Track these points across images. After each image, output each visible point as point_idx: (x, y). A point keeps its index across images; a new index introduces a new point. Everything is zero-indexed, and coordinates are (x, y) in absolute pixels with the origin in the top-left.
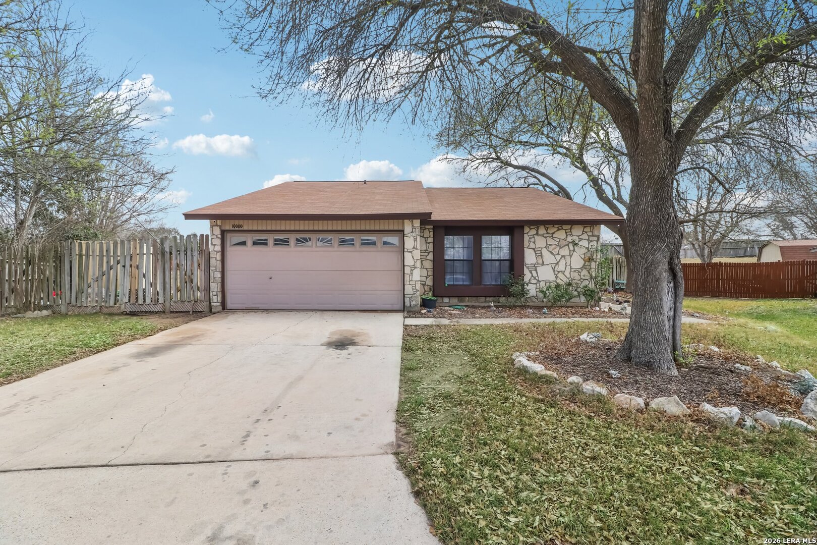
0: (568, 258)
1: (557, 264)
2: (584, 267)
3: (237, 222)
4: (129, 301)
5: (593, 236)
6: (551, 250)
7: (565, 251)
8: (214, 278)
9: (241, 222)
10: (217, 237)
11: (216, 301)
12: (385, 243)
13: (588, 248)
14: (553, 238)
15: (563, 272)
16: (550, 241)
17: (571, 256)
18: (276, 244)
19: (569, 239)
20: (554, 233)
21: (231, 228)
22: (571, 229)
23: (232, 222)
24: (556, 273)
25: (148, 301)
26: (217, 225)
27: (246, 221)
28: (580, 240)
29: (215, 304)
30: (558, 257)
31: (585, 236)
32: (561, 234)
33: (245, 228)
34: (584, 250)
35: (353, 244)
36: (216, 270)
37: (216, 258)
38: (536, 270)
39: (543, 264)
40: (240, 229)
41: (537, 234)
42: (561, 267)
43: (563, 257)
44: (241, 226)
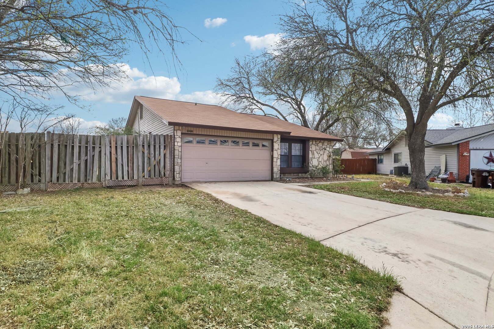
0: (323, 155)
1: (319, 158)
2: (327, 160)
3: (190, 129)
4: (111, 179)
5: (331, 146)
6: (317, 151)
7: (322, 152)
8: (177, 163)
9: (192, 129)
10: (179, 137)
11: (178, 177)
12: (263, 146)
13: (329, 151)
14: (318, 146)
15: (321, 162)
16: (317, 148)
17: (324, 154)
18: (209, 143)
19: (323, 147)
20: (318, 144)
21: (186, 132)
22: (324, 142)
23: (187, 128)
24: (319, 162)
25: (126, 178)
26: (179, 130)
27: (195, 129)
28: (327, 147)
29: (177, 179)
30: (320, 155)
31: (328, 146)
32: (320, 145)
33: (195, 132)
34: (328, 152)
35: (249, 145)
36: (179, 158)
37: (179, 150)
38: (312, 161)
39: (314, 158)
40: (192, 133)
41: (312, 144)
42: (320, 160)
43: (321, 155)
44: (192, 131)
